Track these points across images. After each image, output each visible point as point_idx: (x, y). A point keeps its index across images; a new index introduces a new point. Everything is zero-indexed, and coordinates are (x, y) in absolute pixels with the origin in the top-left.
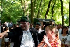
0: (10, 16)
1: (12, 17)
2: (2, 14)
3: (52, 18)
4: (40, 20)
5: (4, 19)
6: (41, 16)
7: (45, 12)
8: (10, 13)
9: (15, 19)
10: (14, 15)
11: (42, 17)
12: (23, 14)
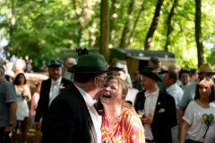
0: (38, 42)
1: (43, 42)
2: (14, 33)
3: (166, 48)
4: (129, 55)
5: (20, 48)
6: (131, 40)
8: (37, 31)
9: (54, 49)
10: (48, 38)
11: (134, 44)
12: (77, 33)
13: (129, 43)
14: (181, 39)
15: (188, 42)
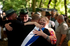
0: (12, 6)
1: (14, 6)
2: (5, 3)
3: (55, 8)
4: (42, 10)
5: (6, 8)
6: (43, 5)
7: (47, 2)
8: (12, 3)
9: (18, 8)
10: (16, 5)
12: (25, 3)
13: (42, 6)
14: (59, 4)
15: (62, 6)
